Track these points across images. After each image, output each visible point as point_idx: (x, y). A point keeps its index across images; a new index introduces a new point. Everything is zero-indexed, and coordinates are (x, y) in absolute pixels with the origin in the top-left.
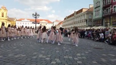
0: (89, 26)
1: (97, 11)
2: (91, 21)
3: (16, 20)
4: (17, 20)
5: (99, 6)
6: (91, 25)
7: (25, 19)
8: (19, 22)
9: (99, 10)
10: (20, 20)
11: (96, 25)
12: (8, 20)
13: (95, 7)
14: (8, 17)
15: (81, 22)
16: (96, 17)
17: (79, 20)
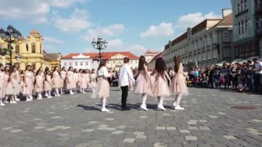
0: (225, 59)
1: (243, 22)
2: (230, 47)
3: (60, 56)
4: (63, 58)
5: (247, 11)
6: (229, 56)
7: (79, 54)
8: (68, 61)
9: (246, 21)
10: (69, 57)
11: (242, 55)
12: (45, 60)
13: (237, 13)
14: (44, 52)
15: (204, 51)
16: (241, 37)
17: (200, 47)
